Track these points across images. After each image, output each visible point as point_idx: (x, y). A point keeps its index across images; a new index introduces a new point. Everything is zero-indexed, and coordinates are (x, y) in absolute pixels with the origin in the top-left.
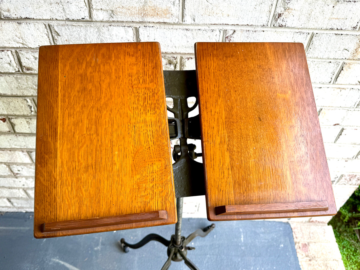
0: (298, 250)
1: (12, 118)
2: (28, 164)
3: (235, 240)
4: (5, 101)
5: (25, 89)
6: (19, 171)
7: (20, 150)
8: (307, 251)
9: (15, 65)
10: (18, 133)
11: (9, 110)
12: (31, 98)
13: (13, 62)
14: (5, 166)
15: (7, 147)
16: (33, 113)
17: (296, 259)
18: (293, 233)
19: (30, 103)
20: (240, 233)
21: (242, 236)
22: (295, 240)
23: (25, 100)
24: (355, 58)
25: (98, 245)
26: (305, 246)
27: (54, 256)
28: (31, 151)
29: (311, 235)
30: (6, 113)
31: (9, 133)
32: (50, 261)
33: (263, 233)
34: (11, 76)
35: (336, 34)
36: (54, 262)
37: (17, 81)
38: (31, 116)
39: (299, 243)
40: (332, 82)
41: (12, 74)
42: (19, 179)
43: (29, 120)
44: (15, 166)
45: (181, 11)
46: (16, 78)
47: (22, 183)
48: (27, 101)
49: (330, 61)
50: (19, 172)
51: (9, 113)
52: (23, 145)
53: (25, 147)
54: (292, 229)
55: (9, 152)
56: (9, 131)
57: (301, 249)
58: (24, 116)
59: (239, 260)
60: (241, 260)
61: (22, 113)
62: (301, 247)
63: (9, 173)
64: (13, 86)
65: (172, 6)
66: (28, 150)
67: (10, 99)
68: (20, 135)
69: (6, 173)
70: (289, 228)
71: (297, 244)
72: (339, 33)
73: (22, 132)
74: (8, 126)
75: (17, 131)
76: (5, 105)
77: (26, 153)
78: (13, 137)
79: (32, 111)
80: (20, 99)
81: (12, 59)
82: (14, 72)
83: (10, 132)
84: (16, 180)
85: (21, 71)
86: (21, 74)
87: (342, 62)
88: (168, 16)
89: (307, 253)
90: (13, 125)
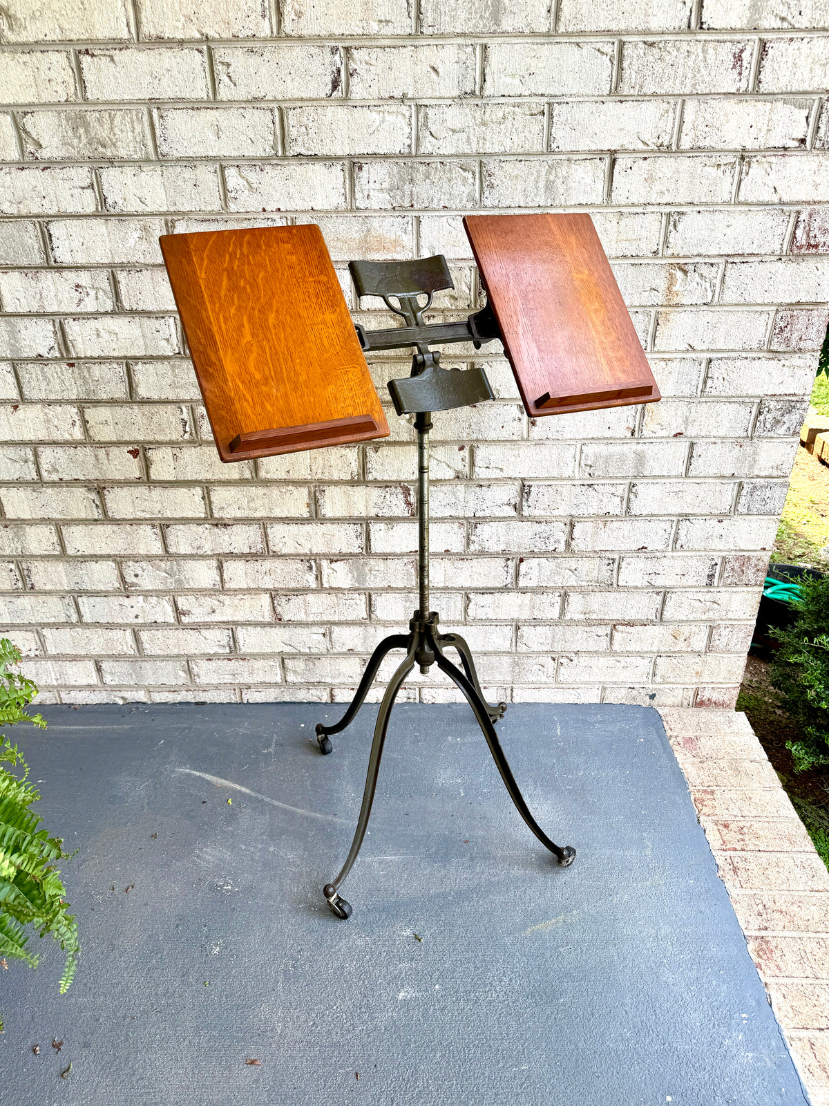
0: (675, 747)
1: (150, 449)
2: (156, 556)
3: (545, 733)
4: (146, 413)
5: (182, 387)
6: (136, 576)
7: (149, 522)
8: (696, 750)
9: (175, 342)
10: (155, 482)
11: (149, 431)
12: (189, 404)
13: (174, 336)
14: (114, 565)
15: (126, 517)
16: (187, 436)
17: (673, 759)
18: (665, 723)
19: (185, 416)
20: (553, 722)
21: (558, 727)
22: (669, 733)
23: (180, 408)
24: (671, 303)
25: (269, 746)
26: (689, 740)
27: (182, 764)
28: (168, 523)
29: (702, 726)
30: (141, 438)
31: (138, 482)
32: (172, 772)
33: (600, 722)
34: (166, 363)
35: (633, 265)
36: (181, 773)
37: (173, 371)
38: (182, 442)
39: (676, 737)
40: (649, 348)
41: (167, 358)
42: (133, 600)
43: (176, 451)
44: (131, 563)
45: (415, 241)
46: (173, 367)
47: (135, 611)
48: (182, 411)
49: (635, 310)
50: (135, 580)
51: (147, 438)
52: (156, 511)
53: (160, 516)
54: (661, 717)
55: (128, 526)
56: (139, 479)
57: (682, 745)
58: (171, 443)
59: (555, 761)
60: (558, 760)
61: (168, 438)
62: (681, 743)
63: (117, 585)
64: (164, 383)
65: (404, 235)
66: (163, 522)
67: (154, 408)
68: (155, 487)
69: (110, 585)
70: (654, 715)
71: (673, 739)
72: (636, 262)
73: (162, 478)
74: (139, 466)
75: (153, 477)
76: (144, 422)
77: (158, 530)
78: (142, 490)
79: (185, 432)
80: (171, 408)
81: (174, 331)
82: (171, 354)
83: (141, 480)
84: (126, 601)
85: (182, 353)
86: (182, 358)
87: (653, 310)
88: (398, 249)
89: (694, 752)
90: (147, 464)
